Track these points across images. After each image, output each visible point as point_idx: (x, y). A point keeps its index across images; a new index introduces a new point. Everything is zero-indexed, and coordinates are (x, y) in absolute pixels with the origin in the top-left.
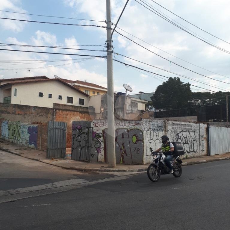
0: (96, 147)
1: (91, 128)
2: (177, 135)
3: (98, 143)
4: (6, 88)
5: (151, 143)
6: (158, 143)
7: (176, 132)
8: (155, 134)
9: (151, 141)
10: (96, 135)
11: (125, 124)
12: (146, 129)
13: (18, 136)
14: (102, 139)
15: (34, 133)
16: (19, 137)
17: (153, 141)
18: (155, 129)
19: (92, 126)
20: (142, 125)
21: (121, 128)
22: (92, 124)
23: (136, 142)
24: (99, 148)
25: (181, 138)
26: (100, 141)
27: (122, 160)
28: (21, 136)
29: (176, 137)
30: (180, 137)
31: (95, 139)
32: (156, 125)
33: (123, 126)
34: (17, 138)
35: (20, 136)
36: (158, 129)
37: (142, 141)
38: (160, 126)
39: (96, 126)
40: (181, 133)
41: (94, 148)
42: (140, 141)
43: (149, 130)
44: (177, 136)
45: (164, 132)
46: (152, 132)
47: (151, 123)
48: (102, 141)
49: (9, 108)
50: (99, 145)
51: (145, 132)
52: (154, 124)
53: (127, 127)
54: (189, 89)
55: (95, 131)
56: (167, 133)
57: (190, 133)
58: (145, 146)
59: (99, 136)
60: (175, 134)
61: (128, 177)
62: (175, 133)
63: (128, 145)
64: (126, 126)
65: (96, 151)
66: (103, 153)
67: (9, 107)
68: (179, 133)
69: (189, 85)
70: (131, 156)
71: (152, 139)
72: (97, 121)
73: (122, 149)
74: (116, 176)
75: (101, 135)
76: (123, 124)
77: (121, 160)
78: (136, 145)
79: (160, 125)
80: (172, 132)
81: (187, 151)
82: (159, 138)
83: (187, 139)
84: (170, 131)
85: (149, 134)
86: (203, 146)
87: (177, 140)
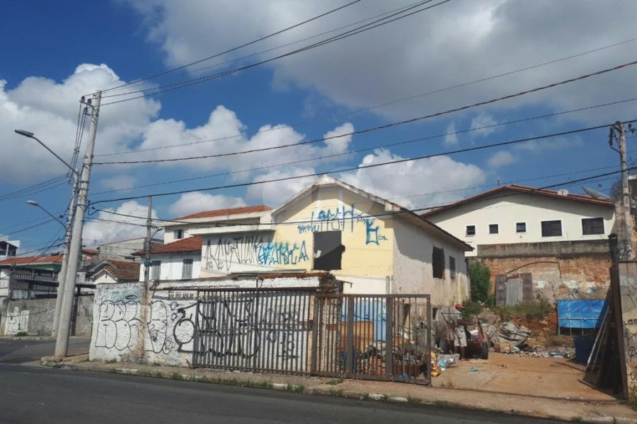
2: (181, 310)
5: (106, 325)
6: (122, 326)
7: (178, 305)
8: (117, 310)
9: (107, 322)
12: (99, 302)
17: (111, 323)
18: (119, 301)
25: (194, 319)
29: (174, 316)
30: (188, 316)
32: (120, 294)
36: (126, 301)
38: (132, 296)
40: (195, 307)
43: (105, 303)
44: (180, 315)
45: (139, 306)
46: (111, 306)
47: (110, 291)
51: (96, 307)
52: (117, 292)
56: (149, 307)
57: (230, 305)
58: (94, 329)
60: (172, 310)
62: (173, 307)
68: (189, 307)
71: (109, 319)
79: (131, 293)
80: (163, 306)
81: (210, 350)
82: (126, 318)
83: (213, 321)
84: (158, 304)
85: (103, 310)
86: (290, 345)
87: (177, 324)
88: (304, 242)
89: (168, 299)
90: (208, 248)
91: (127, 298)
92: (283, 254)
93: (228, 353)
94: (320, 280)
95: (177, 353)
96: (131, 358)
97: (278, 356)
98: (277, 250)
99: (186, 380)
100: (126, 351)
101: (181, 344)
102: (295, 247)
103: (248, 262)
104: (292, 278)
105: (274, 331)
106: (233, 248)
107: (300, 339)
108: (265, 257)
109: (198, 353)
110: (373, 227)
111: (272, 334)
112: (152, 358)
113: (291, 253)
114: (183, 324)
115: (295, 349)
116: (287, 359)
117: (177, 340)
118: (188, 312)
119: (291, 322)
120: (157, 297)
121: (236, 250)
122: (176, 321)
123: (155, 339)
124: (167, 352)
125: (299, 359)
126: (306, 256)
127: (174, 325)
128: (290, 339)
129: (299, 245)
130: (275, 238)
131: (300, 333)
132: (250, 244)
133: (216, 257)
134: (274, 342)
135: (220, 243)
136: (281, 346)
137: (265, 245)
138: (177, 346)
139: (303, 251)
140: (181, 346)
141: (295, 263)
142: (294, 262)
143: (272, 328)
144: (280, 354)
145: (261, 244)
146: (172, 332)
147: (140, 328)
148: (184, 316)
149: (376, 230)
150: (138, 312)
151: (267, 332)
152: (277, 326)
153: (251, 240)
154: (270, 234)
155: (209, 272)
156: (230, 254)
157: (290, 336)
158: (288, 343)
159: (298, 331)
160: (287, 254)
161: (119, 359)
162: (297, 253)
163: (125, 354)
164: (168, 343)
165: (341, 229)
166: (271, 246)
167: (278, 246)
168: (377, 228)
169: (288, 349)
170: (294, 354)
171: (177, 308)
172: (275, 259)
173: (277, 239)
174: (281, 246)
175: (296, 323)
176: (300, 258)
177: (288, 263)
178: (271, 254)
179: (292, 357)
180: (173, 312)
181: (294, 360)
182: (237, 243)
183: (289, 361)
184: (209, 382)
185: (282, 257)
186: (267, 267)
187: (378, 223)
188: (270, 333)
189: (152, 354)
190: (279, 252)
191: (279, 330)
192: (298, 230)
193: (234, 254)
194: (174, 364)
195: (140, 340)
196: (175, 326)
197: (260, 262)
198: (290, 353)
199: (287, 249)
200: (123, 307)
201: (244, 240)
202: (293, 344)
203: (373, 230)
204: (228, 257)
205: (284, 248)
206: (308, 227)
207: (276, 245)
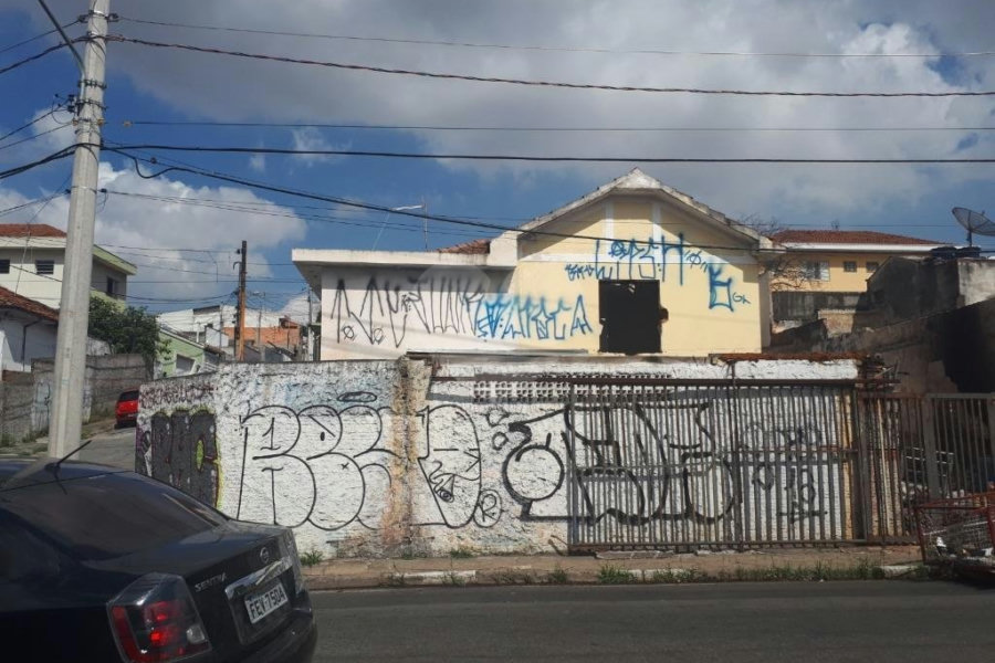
2: (519, 427)
5: (273, 470)
7: (507, 415)
8: (310, 428)
9: (276, 463)
11: (186, 392)
14: (150, 452)
17: (294, 462)
18: (314, 406)
20: (214, 392)
21: (180, 409)
23: (202, 466)
25: (558, 445)
29: (499, 440)
30: (539, 440)
32: (319, 389)
33: (183, 402)
36: (340, 406)
37: (210, 460)
38: (359, 393)
39: (143, 405)
40: (559, 418)
43: (262, 412)
44: (516, 438)
45: (387, 418)
46: (285, 419)
47: (281, 382)
51: (228, 425)
52: (310, 385)
53: (189, 406)
56: (419, 419)
57: (652, 415)
58: (222, 481)
60: (492, 425)
62: (494, 418)
68: (539, 419)
71: (284, 454)
76: (184, 395)
78: (201, 482)
79: (357, 386)
80: (463, 416)
81: (611, 512)
82: (343, 447)
83: (611, 448)
84: (450, 413)
85: (257, 430)
86: (805, 490)
87: (509, 456)
88: (580, 298)
89: (477, 400)
90: (338, 295)
91: (346, 397)
92: (535, 319)
93: (657, 515)
94: (858, 366)
95: (517, 523)
96: (371, 548)
97: (780, 514)
98: (520, 311)
99: (644, 582)
100: (354, 530)
101: (527, 503)
102: (560, 304)
103: (450, 331)
104: (798, 362)
105: (767, 465)
106: (409, 300)
107: (826, 479)
108: (494, 324)
109: (578, 519)
110: (722, 278)
111: (762, 473)
112: (442, 540)
113: (553, 316)
114: (526, 456)
115: (817, 500)
116: (801, 519)
117: (514, 495)
118: (539, 432)
119: (804, 447)
120: (440, 397)
121: (419, 304)
122: (506, 451)
123: (448, 496)
124: (488, 522)
125: (827, 517)
126: (587, 324)
127: (501, 459)
128: (805, 481)
129: (571, 301)
130: (512, 285)
131: (825, 467)
132: (454, 294)
133: (365, 317)
134: (768, 488)
135: (372, 286)
136: (784, 494)
137: (491, 298)
138: (517, 508)
139: (580, 314)
140: (528, 506)
141: (563, 338)
142: (559, 334)
143: (762, 459)
144: (784, 510)
145: (479, 296)
146: (499, 475)
147: (396, 471)
148: (528, 440)
149: (728, 284)
150: (385, 432)
151: (751, 469)
152: (772, 456)
153: (454, 286)
154: (501, 276)
155: (345, 349)
156: (402, 312)
157: (805, 475)
158: (801, 488)
159: (820, 463)
160: (542, 318)
161: (328, 552)
162: (565, 318)
163: (348, 539)
164: (488, 503)
165: (659, 277)
166: (504, 301)
167: (522, 303)
168: (730, 281)
169: (801, 498)
170: (817, 508)
171: (507, 421)
172: (517, 328)
173: (519, 286)
174: (528, 302)
175: (814, 449)
176: (573, 328)
177: (547, 337)
178: (505, 316)
179: (812, 514)
180: (493, 431)
181: (817, 519)
182: (419, 290)
183: (806, 522)
184: (714, 579)
185: (533, 324)
186: (496, 343)
187: (731, 272)
188: (757, 470)
189: (440, 532)
190: (524, 314)
191: (778, 463)
192: (567, 272)
193: (413, 313)
194: (511, 548)
195: (398, 499)
196: (506, 464)
197: (479, 333)
198: (806, 507)
199: (543, 309)
200: (332, 424)
201: (438, 284)
202: (811, 489)
203: (722, 284)
204: (398, 319)
205: (535, 307)
206: (589, 269)
207: (517, 299)
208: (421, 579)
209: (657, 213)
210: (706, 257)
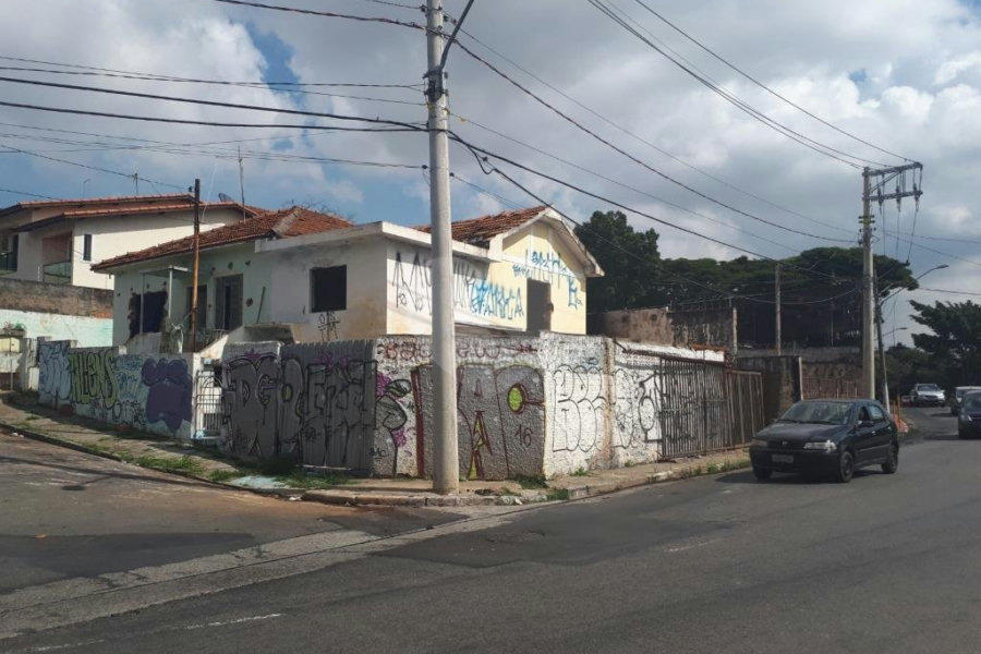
0: (391, 426)
1: (370, 362)
2: (642, 384)
3: (397, 413)
4: (53, 234)
5: (565, 410)
6: (586, 409)
7: (638, 377)
8: (578, 382)
9: (565, 405)
10: (387, 387)
11: (485, 350)
12: (552, 368)
13: (107, 392)
14: (409, 398)
15: (166, 382)
16: (110, 396)
17: (574, 405)
18: (578, 366)
19: (376, 356)
20: (539, 352)
21: (473, 364)
22: (376, 350)
23: (521, 407)
24: (397, 429)
25: (653, 396)
26: (404, 409)
27: (474, 469)
28: (119, 394)
29: (637, 393)
30: (648, 393)
31: (385, 400)
32: (580, 354)
33: (479, 357)
34: (101, 402)
35: (114, 394)
36: (587, 367)
37: (540, 403)
38: (593, 358)
39: (388, 357)
40: (653, 379)
41: (383, 430)
42: (533, 404)
43: (560, 369)
44: (641, 390)
45: (603, 376)
46: (569, 375)
47: (567, 347)
48: (410, 407)
49: (64, 300)
50: (399, 418)
51: (548, 377)
52: (576, 351)
53: (491, 361)
54: (652, 248)
55: (385, 372)
56: (612, 378)
58: (547, 419)
59: (399, 388)
60: (635, 383)
61: (506, 519)
62: (635, 378)
63: (496, 419)
64: (488, 355)
65: (389, 440)
66: (412, 445)
67: (65, 296)
68: (648, 380)
69: (652, 236)
70: (506, 453)
71: (569, 399)
72: (392, 340)
73: (475, 433)
74: (465, 517)
75: (404, 385)
76: (480, 352)
77: (471, 465)
78: (520, 419)
79: (591, 354)
80: (626, 376)
81: (667, 436)
82: (589, 395)
83: (667, 398)
84: (621, 374)
85: (560, 382)
87: (640, 403)
88: (519, 290)
89: (629, 366)
90: (397, 266)
91: (589, 361)
92: (499, 302)
93: (681, 437)
94: (724, 355)
95: (643, 444)
96: (600, 464)
97: (707, 435)
98: (492, 295)
100: (593, 452)
101: (646, 432)
102: (511, 293)
103: (459, 305)
104: (711, 351)
108: (480, 303)
109: (660, 441)
110: (574, 287)
112: (623, 457)
113: (506, 303)
114: (644, 403)
116: (712, 438)
117: (642, 427)
118: (648, 388)
122: (639, 399)
123: (622, 428)
124: (635, 444)
126: (521, 310)
127: (638, 405)
129: (515, 292)
130: (489, 275)
132: (460, 276)
133: (412, 288)
135: (416, 261)
137: (479, 283)
138: (643, 435)
139: (518, 302)
140: (646, 434)
141: (511, 319)
142: (510, 316)
144: (708, 432)
145: (473, 280)
146: (637, 415)
147: (606, 412)
148: (645, 393)
150: (603, 386)
153: (465, 270)
154: (483, 266)
155: (401, 313)
159: (716, 407)
160: (502, 302)
161: (585, 466)
162: (513, 304)
163: (591, 458)
164: (635, 432)
165: (550, 281)
166: (485, 286)
167: (494, 289)
168: (576, 289)
169: (712, 426)
171: (638, 380)
172: (491, 308)
173: (492, 277)
174: (496, 289)
176: (516, 312)
177: (504, 316)
178: (485, 298)
180: (635, 387)
181: (716, 437)
185: (498, 306)
186: (481, 318)
187: (576, 283)
189: (620, 451)
190: (494, 298)
191: (707, 407)
192: (513, 270)
194: (642, 459)
195: (608, 431)
196: (639, 408)
197: (473, 309)
198: (713, 431)
199: (503, 297)
200: (585, 379)
202: (714, 421)
203: (573, 291)
205: (500, 293)
206: (524, 270)
207: (491, 286)
208: (658, 477)
209: (551, 232)
210: (568, 272)
